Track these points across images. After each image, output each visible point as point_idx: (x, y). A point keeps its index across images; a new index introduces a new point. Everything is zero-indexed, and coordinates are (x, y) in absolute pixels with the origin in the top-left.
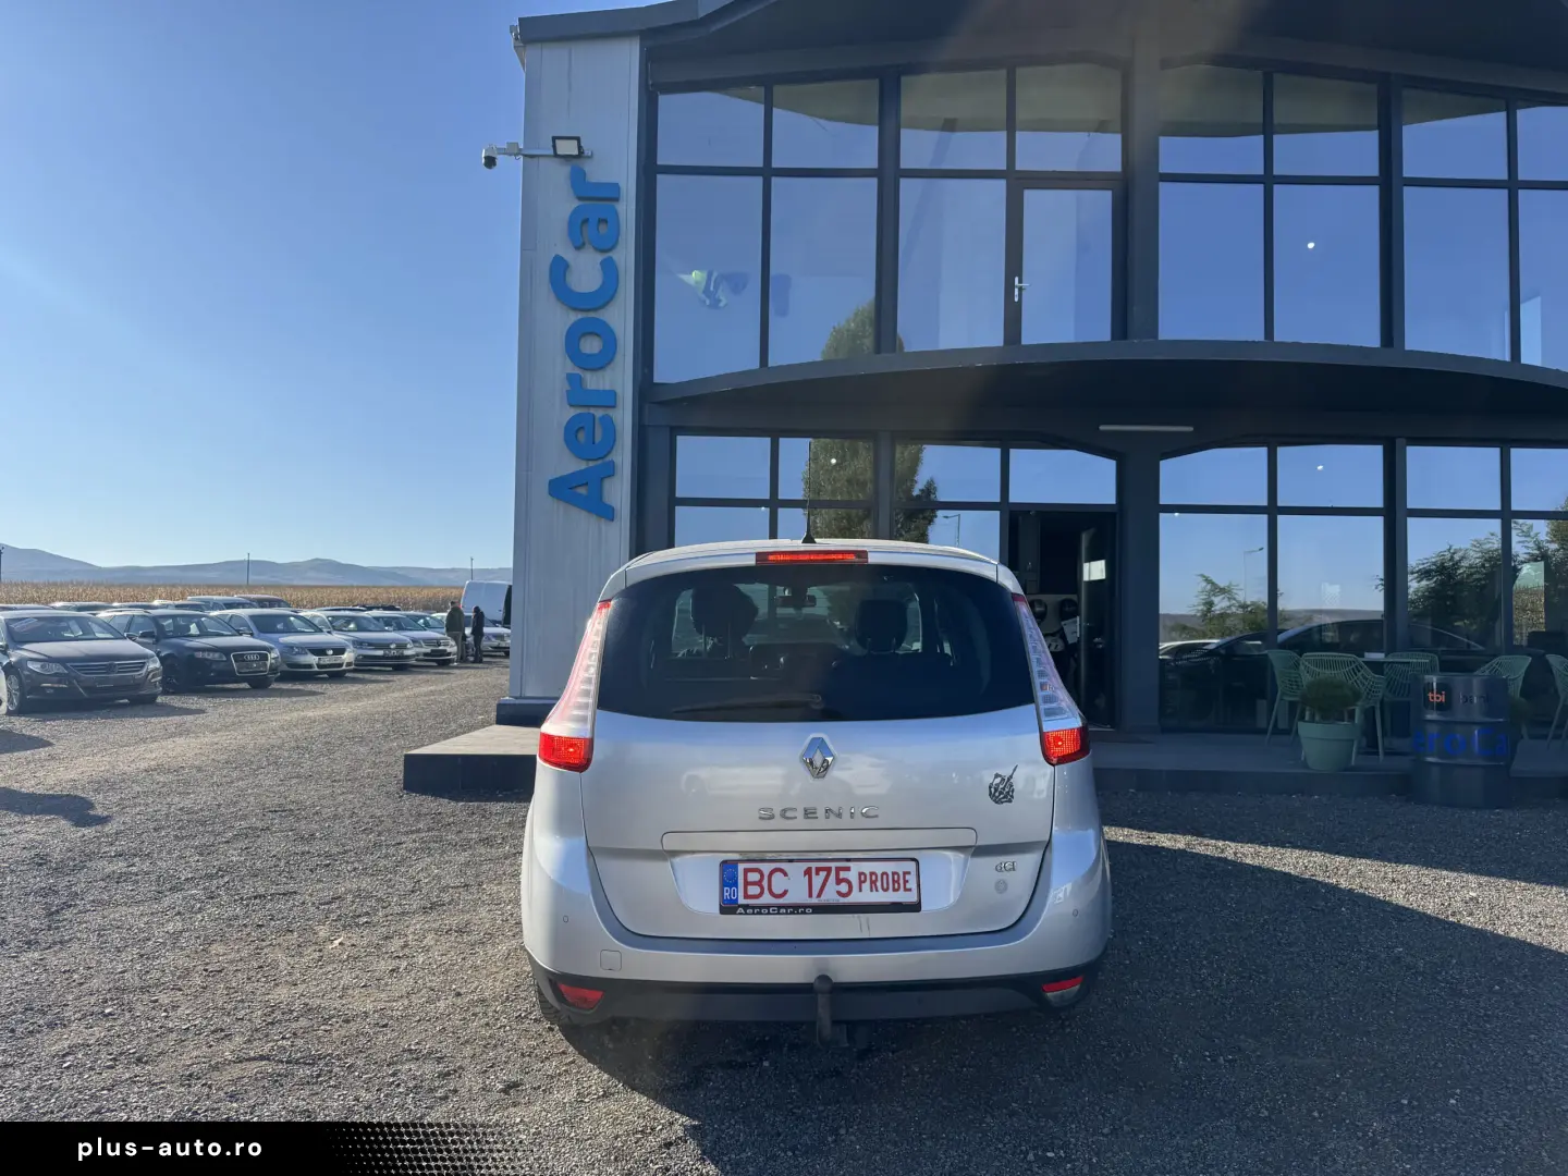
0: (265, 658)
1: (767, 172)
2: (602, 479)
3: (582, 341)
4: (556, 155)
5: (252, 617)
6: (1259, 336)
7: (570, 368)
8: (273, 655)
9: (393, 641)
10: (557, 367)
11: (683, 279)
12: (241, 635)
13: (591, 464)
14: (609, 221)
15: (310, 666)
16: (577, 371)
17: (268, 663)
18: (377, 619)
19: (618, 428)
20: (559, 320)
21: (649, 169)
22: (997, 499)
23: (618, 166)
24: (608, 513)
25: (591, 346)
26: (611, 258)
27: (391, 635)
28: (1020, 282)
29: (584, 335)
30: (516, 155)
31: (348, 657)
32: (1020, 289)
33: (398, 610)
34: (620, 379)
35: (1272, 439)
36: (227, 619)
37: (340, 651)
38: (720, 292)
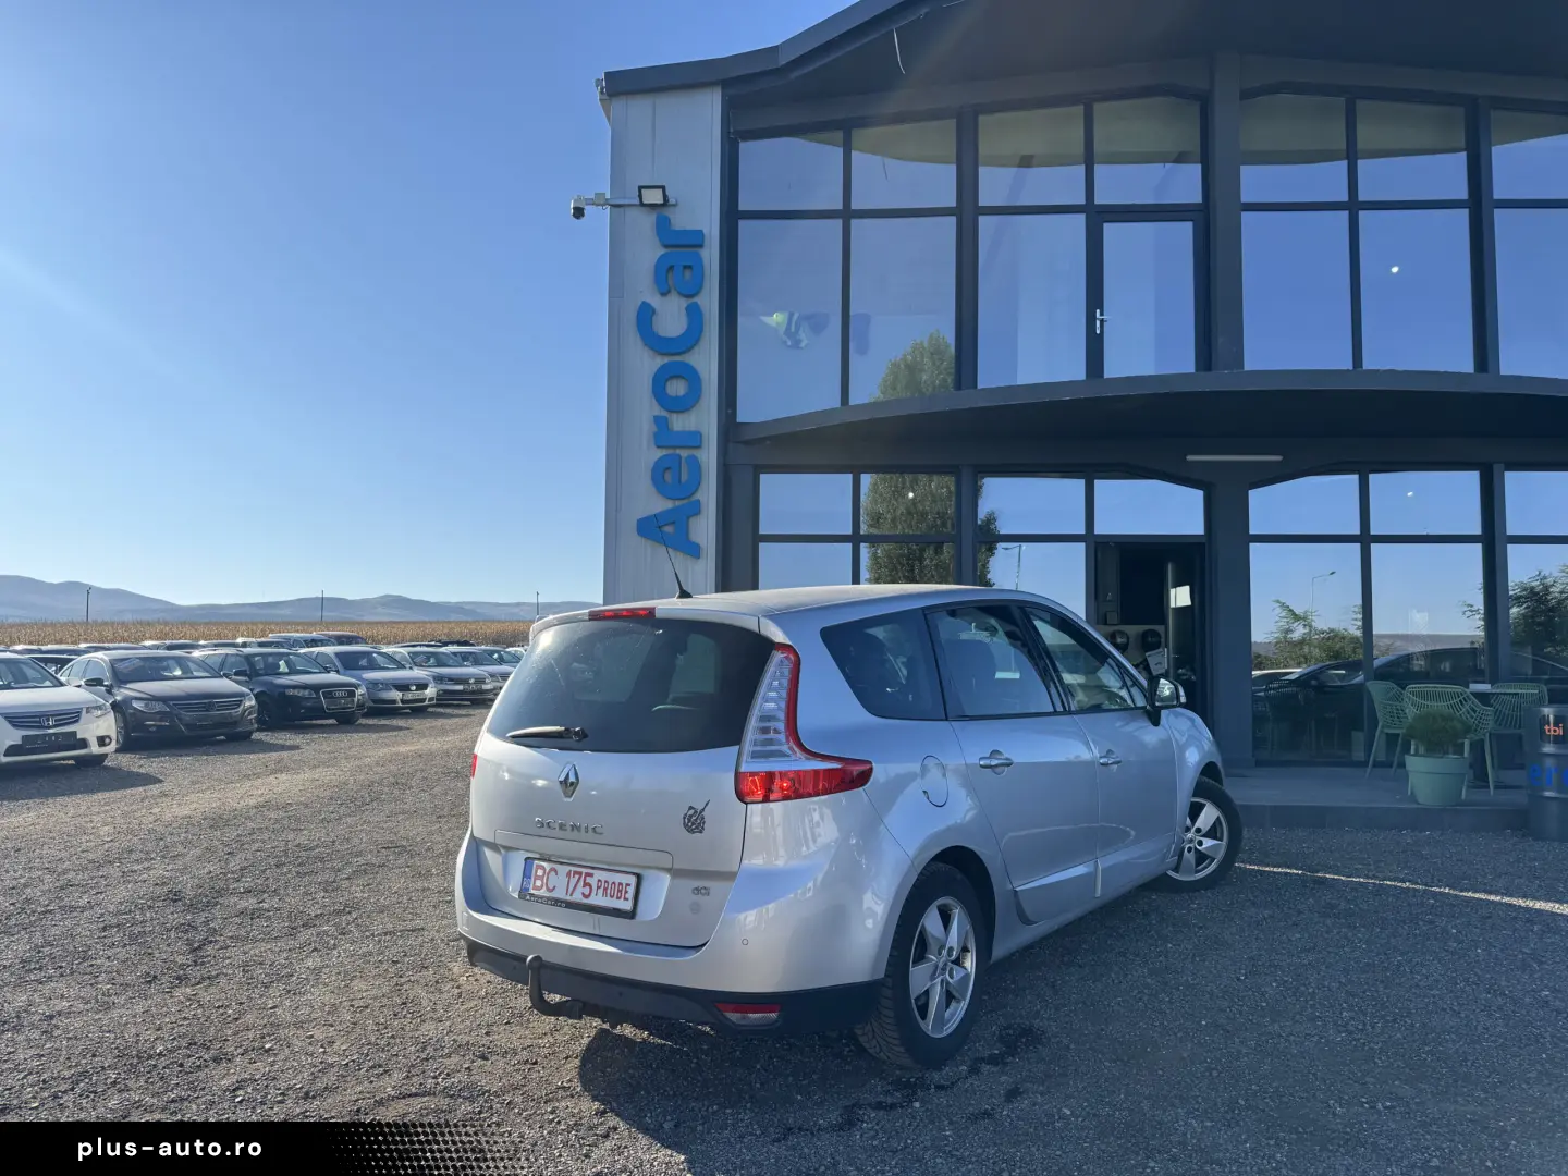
0: (352, 694)
1: (847, 214)
2: (688, 518)
3: (669, 383)
4: (642, 204)
5: (338, 655)
6: (1348, 365)
7: (658, 411)
8: (360, 691)
9: (471, 676)
10: (645, 409)
11: (765, 321)
12: (329, 672)
13: (678, 503)
14: (695, 268)
15: (394, 702)
16: (664, 413)
17: (356, 699)
18: (455, 654)
19: (704, 466)
20: (646, 364)
21: (732, 215)
22: (1082, 530)
23: (701, 213)
24: (694, 551)
25: (677, 388)
26: (696, 303)
27: (470, 670)
28: (1102, 314)
29: (672, 377)
30: (603, 205)
31: (430, 692)
32: (1102, 321)
33: (472, 645)
34: (705, 419)
35: (1363, 467)
36: (313, 656)
37: (422, 686)
38: (801, 332)
